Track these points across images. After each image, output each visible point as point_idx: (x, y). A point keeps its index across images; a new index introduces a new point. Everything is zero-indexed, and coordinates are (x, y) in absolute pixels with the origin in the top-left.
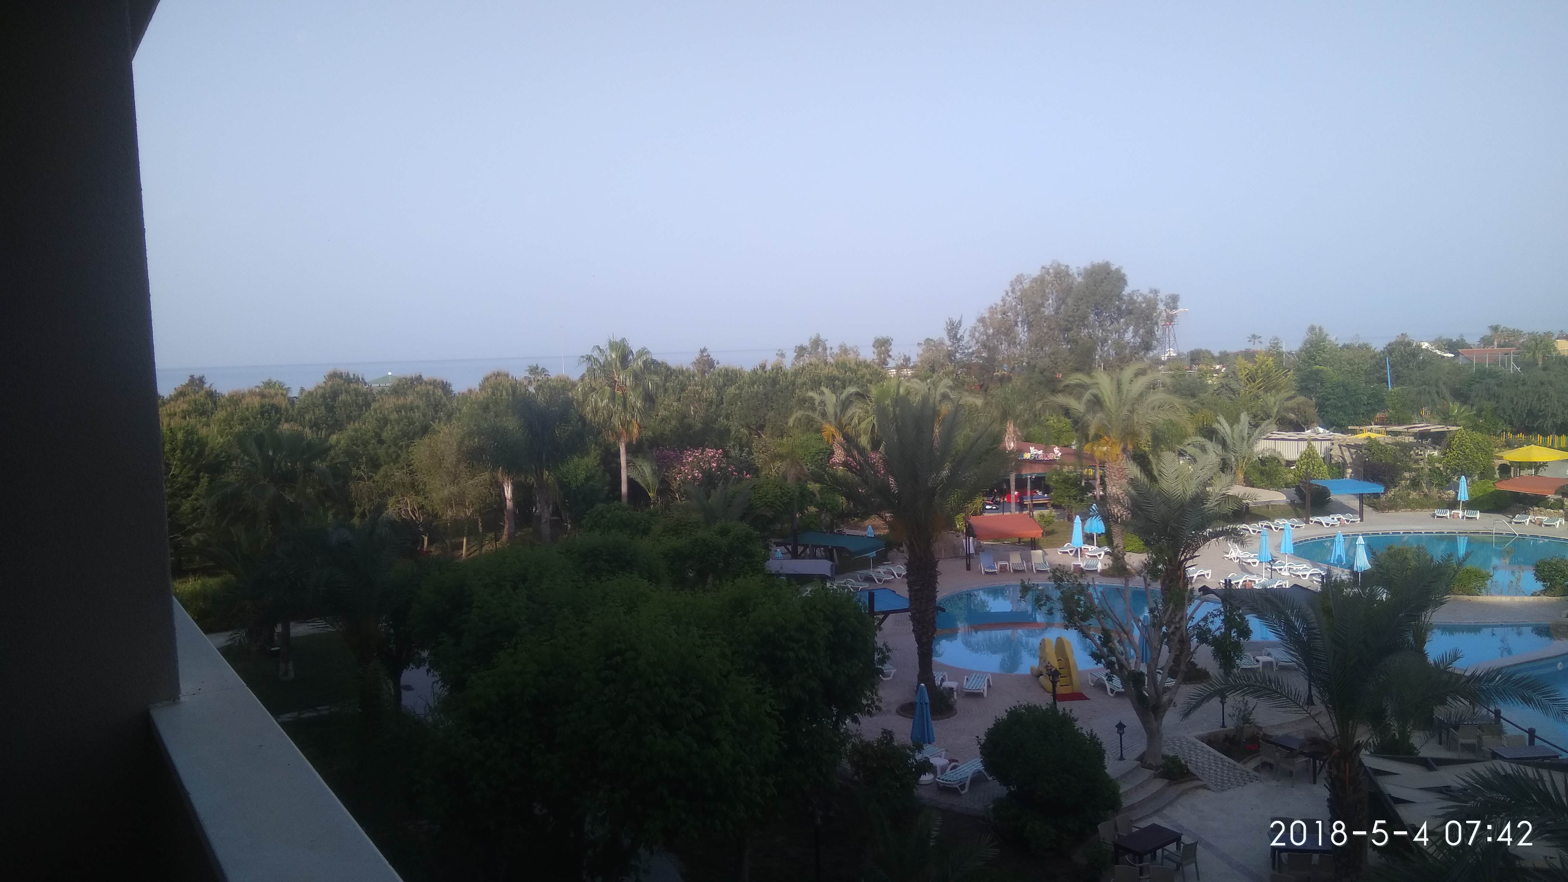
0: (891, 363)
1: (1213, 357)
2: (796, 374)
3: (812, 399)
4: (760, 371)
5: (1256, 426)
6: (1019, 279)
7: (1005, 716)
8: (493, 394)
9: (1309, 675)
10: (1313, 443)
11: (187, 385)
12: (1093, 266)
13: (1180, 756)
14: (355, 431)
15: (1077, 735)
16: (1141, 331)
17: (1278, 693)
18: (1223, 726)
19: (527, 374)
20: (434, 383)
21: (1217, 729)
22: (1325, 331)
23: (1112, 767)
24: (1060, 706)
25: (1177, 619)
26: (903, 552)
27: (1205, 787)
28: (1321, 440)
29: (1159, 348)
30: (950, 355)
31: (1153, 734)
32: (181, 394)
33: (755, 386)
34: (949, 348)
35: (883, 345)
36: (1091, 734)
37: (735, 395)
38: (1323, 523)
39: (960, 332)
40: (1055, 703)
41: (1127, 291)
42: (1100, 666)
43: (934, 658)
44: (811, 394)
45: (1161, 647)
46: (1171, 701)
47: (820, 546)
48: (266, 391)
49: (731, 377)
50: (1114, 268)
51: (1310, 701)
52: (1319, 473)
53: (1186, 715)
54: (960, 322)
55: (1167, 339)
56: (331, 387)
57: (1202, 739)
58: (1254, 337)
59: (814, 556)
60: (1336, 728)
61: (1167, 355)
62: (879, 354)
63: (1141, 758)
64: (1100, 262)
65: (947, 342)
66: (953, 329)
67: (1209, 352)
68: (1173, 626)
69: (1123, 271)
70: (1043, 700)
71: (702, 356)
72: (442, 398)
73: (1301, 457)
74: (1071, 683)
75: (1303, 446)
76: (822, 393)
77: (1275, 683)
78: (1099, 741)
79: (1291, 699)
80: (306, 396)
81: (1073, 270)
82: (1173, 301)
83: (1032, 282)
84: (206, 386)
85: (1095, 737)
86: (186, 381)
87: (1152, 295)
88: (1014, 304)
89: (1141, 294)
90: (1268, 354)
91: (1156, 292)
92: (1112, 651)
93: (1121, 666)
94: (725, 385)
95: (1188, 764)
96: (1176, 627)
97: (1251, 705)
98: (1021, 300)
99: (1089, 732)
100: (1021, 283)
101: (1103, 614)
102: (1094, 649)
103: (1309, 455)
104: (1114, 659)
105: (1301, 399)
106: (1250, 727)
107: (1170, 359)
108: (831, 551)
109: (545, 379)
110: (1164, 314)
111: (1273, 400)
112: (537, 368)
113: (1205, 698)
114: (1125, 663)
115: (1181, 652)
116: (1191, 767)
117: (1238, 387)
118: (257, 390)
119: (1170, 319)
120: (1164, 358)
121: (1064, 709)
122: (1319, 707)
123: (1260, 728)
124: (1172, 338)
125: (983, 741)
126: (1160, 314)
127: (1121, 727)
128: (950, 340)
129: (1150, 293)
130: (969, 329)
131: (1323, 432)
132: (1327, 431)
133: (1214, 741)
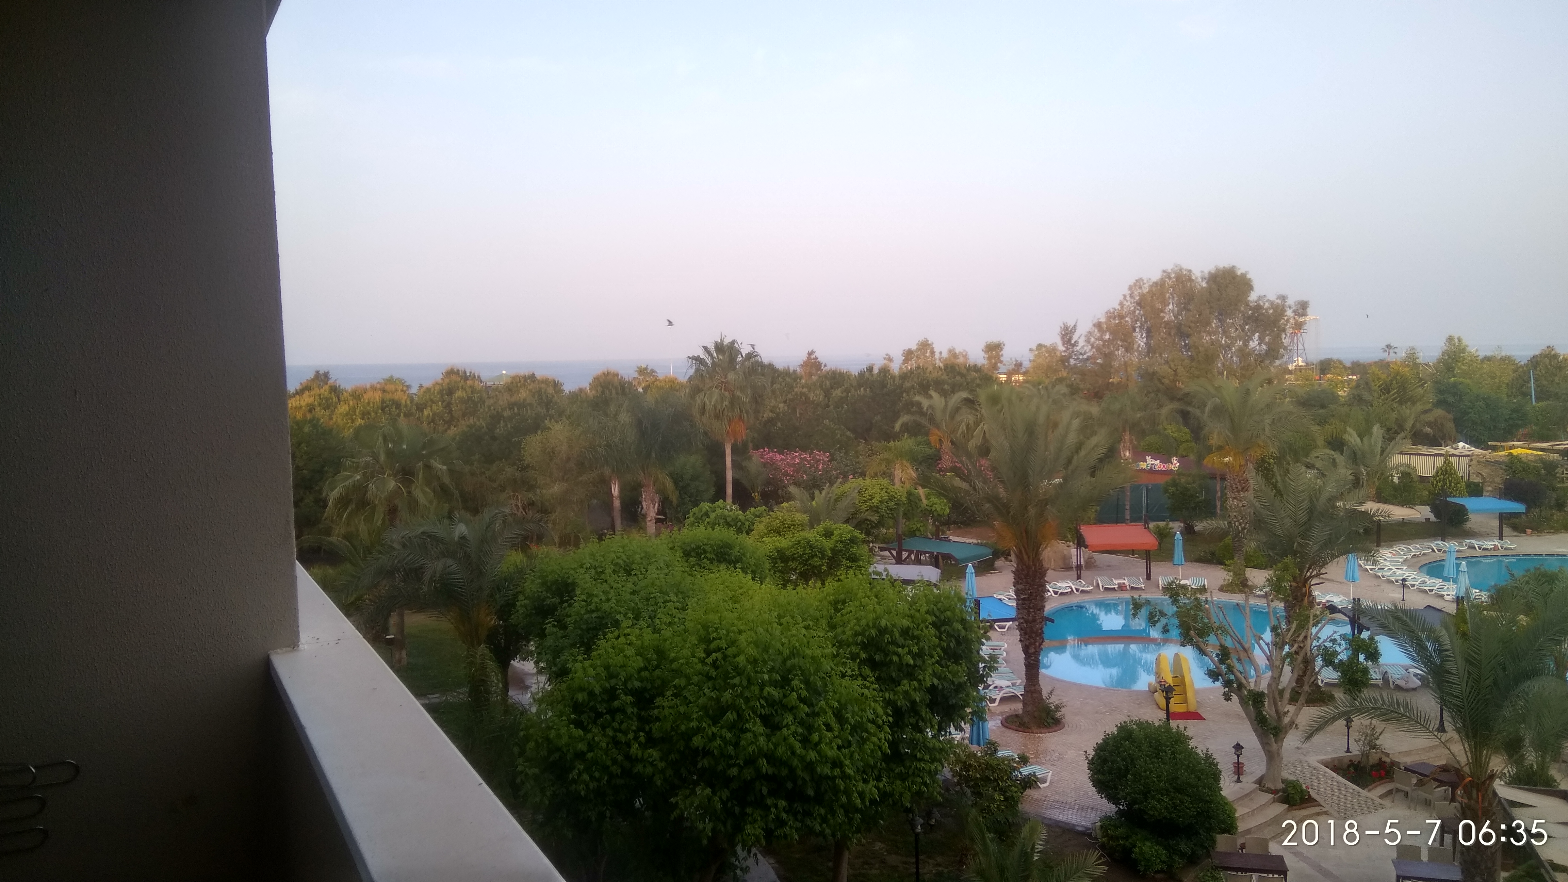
0: (1002, 368)
1: (1345, 367)
2: (904, 376)
3: (919, 404)
4: (867, 374)
5: (1391, 439)
6: (1139, 283)
7: (1115, 730)
8: (603, 393)
9: (1442, 698)
10: (1451, 459)
11: (313, 380)
12: (1218, 270)
13: (1301, 781)
14: (469, 426)
15: (1192, 753)
16: (1267, 339)
17: (1406, 716)
18: (1348, 751)
19: (636, 375)
20: (546, 382)
21: (1342, 753)
22: (1465, 341)
23: (1228, 788)
24: (1173, 724)
25: (1301, 638)
26: (1011, 561)
27: (1326, 814)
28: (1459, 456)
29: (1286, 357)
30: (1064, 360)
31: (1272, 757)
32: (306, 388)
33: (862, 389)
34: (1063, 354)
35: (994, 349)
36: (1207, 754)
37: (842, 398)
38: (1476, 546)
39: (1075, 338)
40: (1168, 720)
41: (1253, 297)
42: (1218, 684)
43: (1042, 671)
44: (917, 398)
45: (1283, 666)
46: (1292, 723)
47: (925, 553)
48: (388, 387)
49: (837, 378)
50: (1239, 273)
51: (1442, 729)
52: (1457, 490)
53: (1309, 737)
54: (1075, 326)
55: (1296, 348)
56: (448, 384)
57: (1325, 764)
58: (1389, 346)
59: (918, 562)
60: (1469, 755)
61: (1294, 364)
62: (990, 358)
63: (1260, 782)
64: (1226, 266)
65: (1061, 348)
66: (1067, 334)
67: (1340, 362)
68: (1296, 646)
69: (1248, 276)
70: (1154, 716)
71: (809, 358)
72: (553, 396)
73: (1437, 472)
74: (1185, 702)
75: (1440, 462)
76: (931, 397)
77: (1403, 707)
78: (1215, 761)
79: (1421, 724)
80: (424, 392)
81: (1197, 274)
82: (1303, 308)
83: (1152, 286)
84: (331, 382)
85: (1210, 757)
86: (311, 376)
87: (1279, 301)
88: (1132, 308)
89: (1268, 300)
90: (1404, 364)
91: (1283, 298)
92: (1230, 669)
93: (1241, 686)
94: (832, 388)
95: (1310, 790)
96: (1300, 647)
97: (1378, 730)
98: (1140, 304)
99: (1205, 752)
100: (1140, 288)
101: (1222, 630)
102: (1212, 666)
103: (1446, 471)
104: (1232, 677)
105: (1439, 412)
106: (1376, 753)
107: (1299, 369)
108: (937, 558)
109: (653, 380)
110: (1292, 321)
111: (1408, 412)
112: (646, 369)
113: (1329, 719)
114: (1244, 681)
115: (1305, 673)
116: (1313, 794)
117: (1371, 398)
118: (379, 386)
119: (1299, 326)
120: (1291, 367)
121: (1178, 727)
122: (1451, 733)
123: (1387, 755)
124: (1300, 347)
125: (1090, 757)
126: (1288, 321)
127: (1238, 747)
128: (1063, 345)
129: (1277, 299)
130: (1085, 333)
131: (1464, 447)
132: (1467, 446)
133: (1338, 767)
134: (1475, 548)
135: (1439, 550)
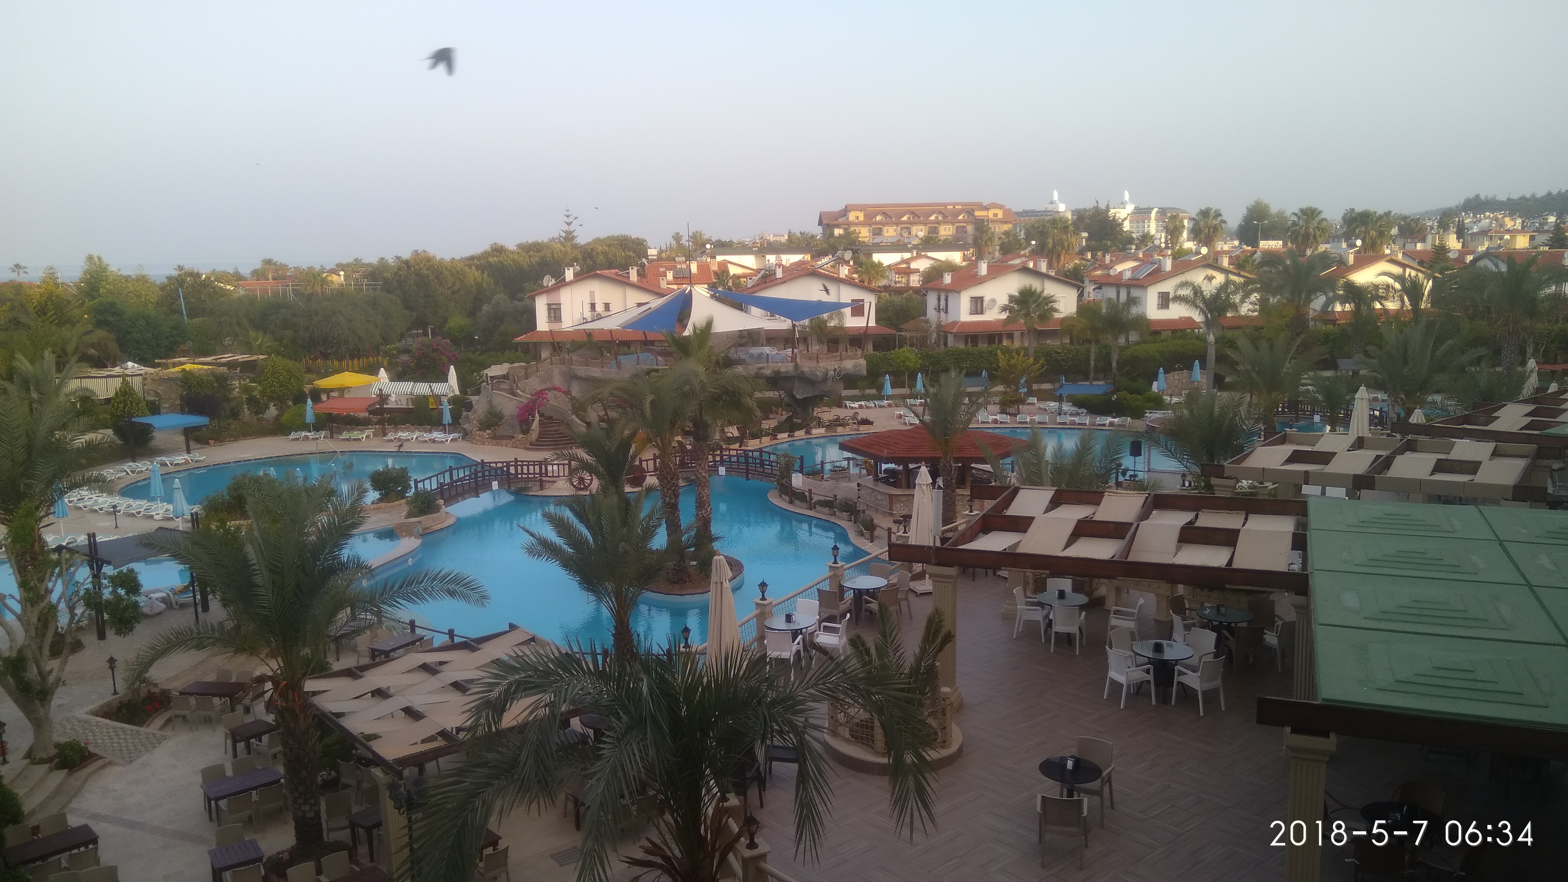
5: (64, 364)
10: (125, 379)
13: (75, 739)
18: (116, 692)
21: (109, 698)
22: (106, 260)
27: (110, 764)
28: (132, 376)
31: (39, 725)
38: (168, 463)
46: (58, 680)
52: (139, 410)
57: (96, 713)
73: (117, 394)
75: (117, 383)
95: (87, 746)
103: (126, 392)
105: (101, 333)
106: (146, 687)
111: (69, 334)
116: (91, 749)
123: (156, 685)
131: (133, 367)
132: (136, 365)
133: (110, 712)
134: (166, 465)
135: (133, 472)
